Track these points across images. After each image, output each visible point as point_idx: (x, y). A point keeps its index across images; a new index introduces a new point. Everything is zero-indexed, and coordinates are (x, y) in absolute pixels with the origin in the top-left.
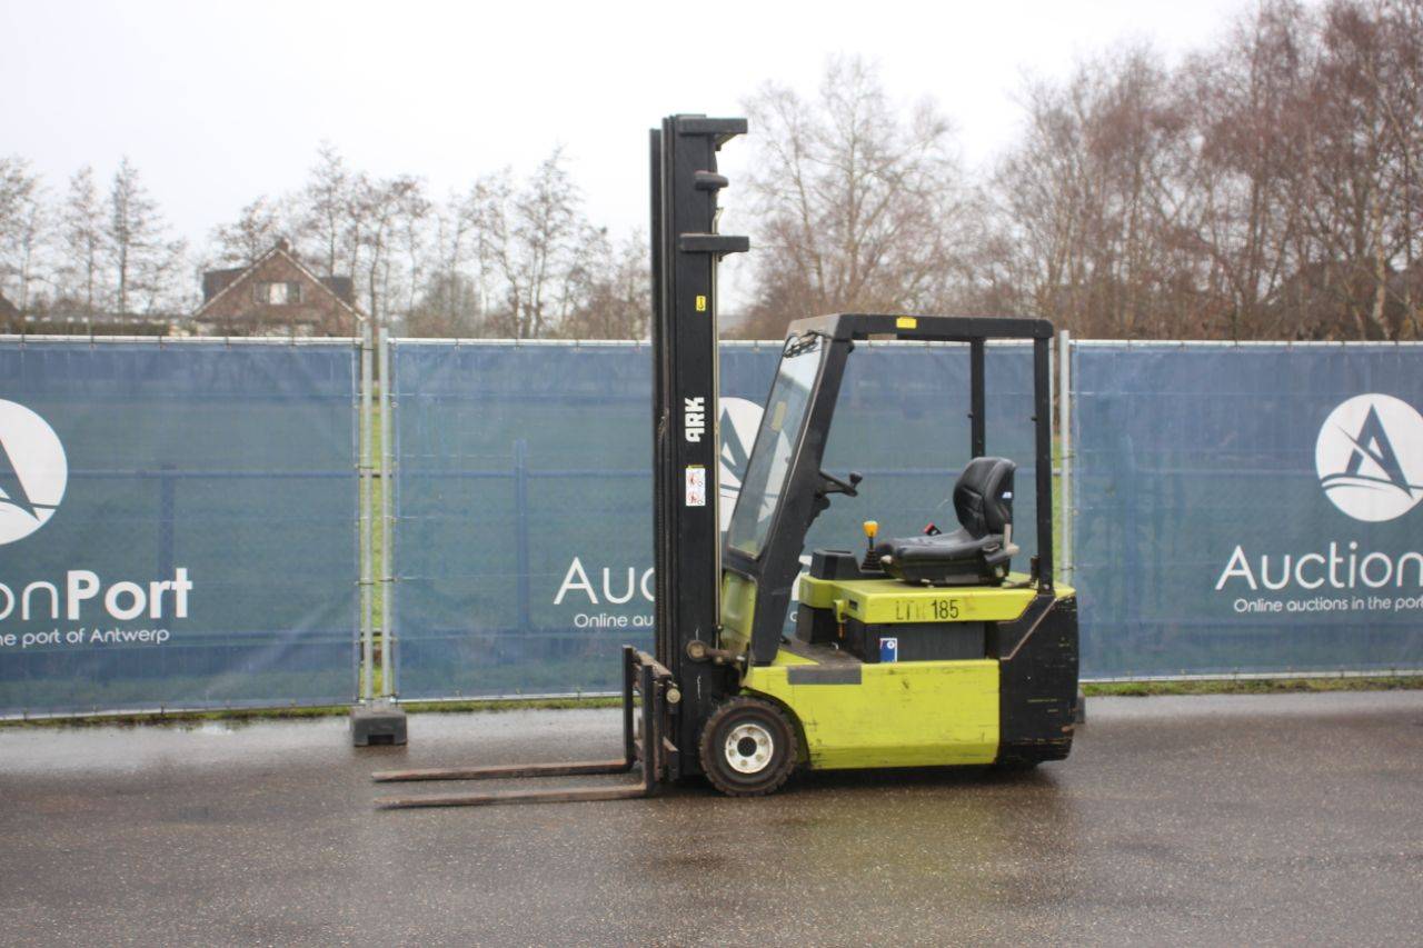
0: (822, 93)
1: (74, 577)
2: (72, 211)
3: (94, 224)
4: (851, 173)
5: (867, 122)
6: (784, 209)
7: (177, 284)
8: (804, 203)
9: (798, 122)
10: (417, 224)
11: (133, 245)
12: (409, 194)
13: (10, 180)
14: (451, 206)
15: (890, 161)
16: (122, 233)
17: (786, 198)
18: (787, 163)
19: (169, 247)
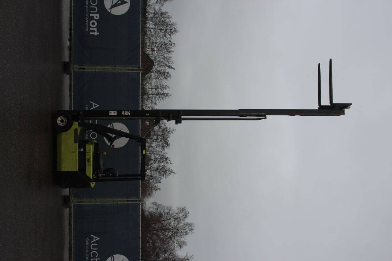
0: (187, 223)
1: (98, 15)
2: (162, 85)
3: (159, 89)
4: (172, 229)
5: (182, 232)
6: (165, 216)
7: (149, 103)
8: (166, 220)
9: (181, 219)
10: (161, 147)
11: (156, 96)
12: (166, 145)
13: (167, 76)
14: (164, 153)
15: (174, 237)
16: (158, 94)
17: (167, 217)
18: (173, 217)
19: (156, 102)
